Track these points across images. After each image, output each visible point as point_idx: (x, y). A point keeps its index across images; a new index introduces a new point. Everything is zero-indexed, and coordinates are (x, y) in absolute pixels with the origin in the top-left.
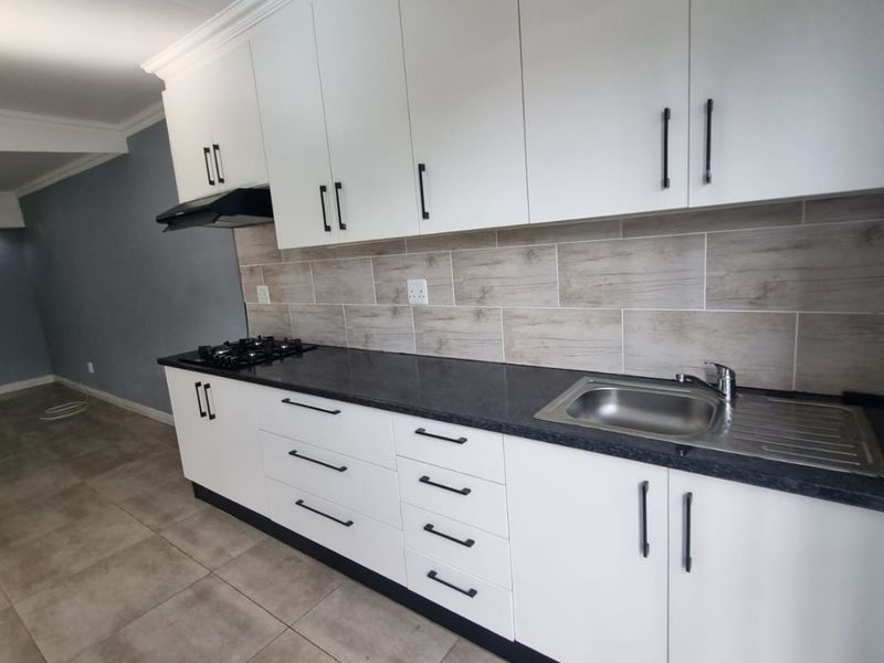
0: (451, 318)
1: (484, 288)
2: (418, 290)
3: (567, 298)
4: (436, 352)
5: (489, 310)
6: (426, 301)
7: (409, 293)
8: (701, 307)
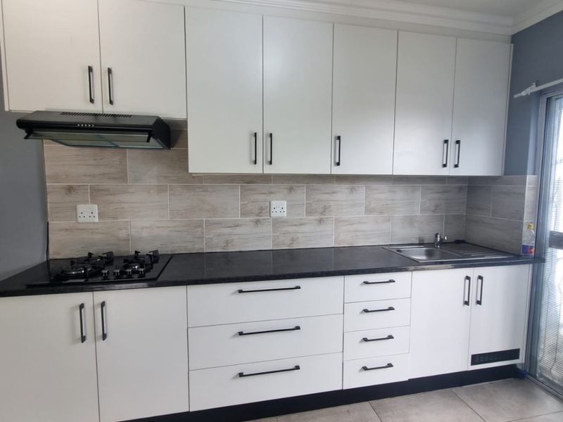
0: (302, 225)
1: (325, 206)
2: (280, 207)
3: (368, 211)
4: (289, 246)
5: (327, 218)
6: (285, 215)
7: (272, 210)
8: (418, 214)
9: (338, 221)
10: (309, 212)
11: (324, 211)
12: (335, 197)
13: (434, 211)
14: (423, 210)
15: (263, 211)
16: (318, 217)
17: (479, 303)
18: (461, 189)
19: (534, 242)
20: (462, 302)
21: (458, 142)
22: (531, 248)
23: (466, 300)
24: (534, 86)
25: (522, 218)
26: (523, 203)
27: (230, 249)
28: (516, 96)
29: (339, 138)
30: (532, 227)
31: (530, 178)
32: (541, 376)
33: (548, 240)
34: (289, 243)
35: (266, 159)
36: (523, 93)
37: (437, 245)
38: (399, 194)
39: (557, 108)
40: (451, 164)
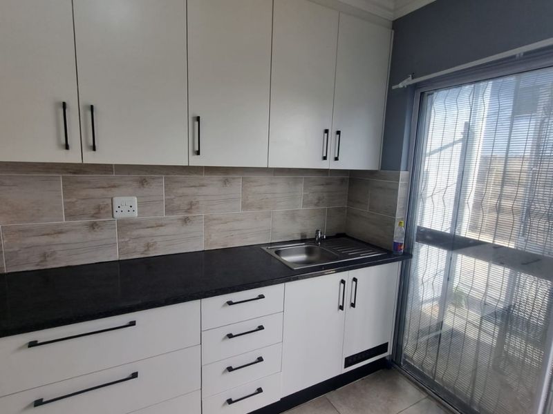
0: (161, 226)
1: (191, 202)
2: (127, 205)
3: (245, 206)
4: (142, 254)
5: (194, 217)
6: (136, 214)
7: (116, 208)
8: (300, 208)
9: (208, 220)
10: (170, 211)
11: (191, 208)
12: (204, 190)
13: (316, 205)
14: (305, 204)
15: (102, 211)
16: (181, 215)
17: (353, 305)
18: (342, 181)
19: (403, 239)
20: (337, 307)
21: (338, 133)
22: (401, 244)
23: (341, 304)
24: (410, 78)
25: (394, 215)
26: (396, 200)
27: (51, 265)
28: (394, 87)
29: (198, 119)
30: (403, 225)
31: (403, 174)
32: (405, 362)
33: (415, 236)
34: (143, 249)
35: (87, 142)
36: (401, 85)
37: (318, 242)
38: (281, 186)
39: (429, 104)
40: (331, 156)
